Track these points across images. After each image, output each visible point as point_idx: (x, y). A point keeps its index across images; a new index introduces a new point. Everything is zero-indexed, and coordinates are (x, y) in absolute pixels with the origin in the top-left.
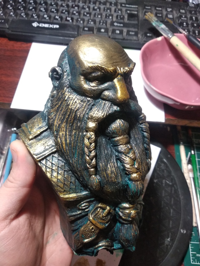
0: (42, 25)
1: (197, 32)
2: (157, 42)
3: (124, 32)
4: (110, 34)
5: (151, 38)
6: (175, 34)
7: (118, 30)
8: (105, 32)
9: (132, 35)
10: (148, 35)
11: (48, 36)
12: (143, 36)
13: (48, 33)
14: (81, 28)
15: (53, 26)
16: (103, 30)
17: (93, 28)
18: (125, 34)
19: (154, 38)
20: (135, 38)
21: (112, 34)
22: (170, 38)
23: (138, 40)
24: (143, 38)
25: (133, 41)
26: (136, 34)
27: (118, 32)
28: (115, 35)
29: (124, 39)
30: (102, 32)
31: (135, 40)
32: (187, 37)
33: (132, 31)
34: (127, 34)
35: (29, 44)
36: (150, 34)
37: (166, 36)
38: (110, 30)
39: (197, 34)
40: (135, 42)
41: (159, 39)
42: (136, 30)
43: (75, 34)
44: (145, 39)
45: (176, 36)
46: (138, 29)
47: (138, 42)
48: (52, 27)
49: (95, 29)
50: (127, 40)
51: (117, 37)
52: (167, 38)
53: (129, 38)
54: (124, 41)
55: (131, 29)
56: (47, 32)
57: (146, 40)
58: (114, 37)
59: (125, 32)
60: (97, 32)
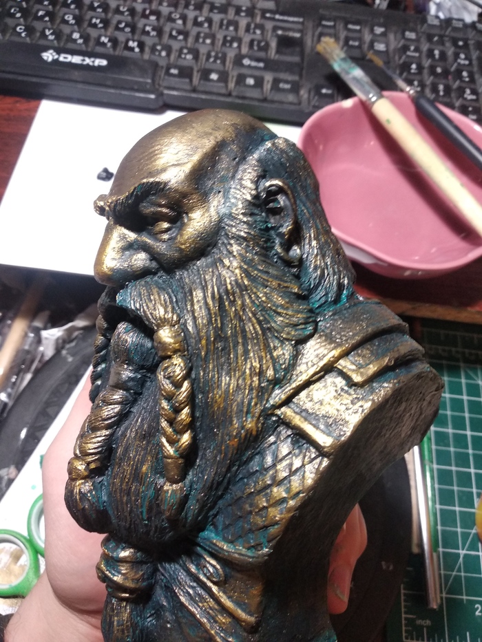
0: (65, 58)
1: (441, 87)
2: (343, 112)
3: (265, 83)
4: (231, 85)
5: (331, 99)
6: (386, 93)
7: (251, 76)
8: (219, 80)
9: (284, 90)
10: (324, 91)
11: (80, 86)
12: (312, 94)
13: (79, 79)
14: (162, 67)
15: (93, 62)
16: (214, 76)
17: (191, 69)
18: (267, 86)
19: (337, 101)
20: (291, 98)
21: (238, 87)
22: (374, 103)
23: (300, 103)
24: (311, 98)
25: (286, 106)
26: (295, 88)
27: (251, 81)
28: (243, 89)
29: (265, 100)
30: (212, 80)
31: (291, 103)
32: (416, 101)
33: (286, 82)
34: (272, 89)
35: (33, 103)
36: (328, 88)
37: (363, 97)
38: (233, 77)
39: (441, 93)
40: (292, 107)
41: (348, 103)
42: (296, 78)
43: (147, 83)
44: (314, 102)
45: (387, 97)
46: (301, 76)
47: (297, 107)
48: (91, 64)
49: (195, 73)
50: (273, 102)
51: (248, 95)
52: (366, 101)
53: (278, 97)
54: (265, 105)
55: (282, 76)
56: (76, 75)
57: (317, 104)
58: (241, 95)
59: (268, 82)
60: (200, 79)
